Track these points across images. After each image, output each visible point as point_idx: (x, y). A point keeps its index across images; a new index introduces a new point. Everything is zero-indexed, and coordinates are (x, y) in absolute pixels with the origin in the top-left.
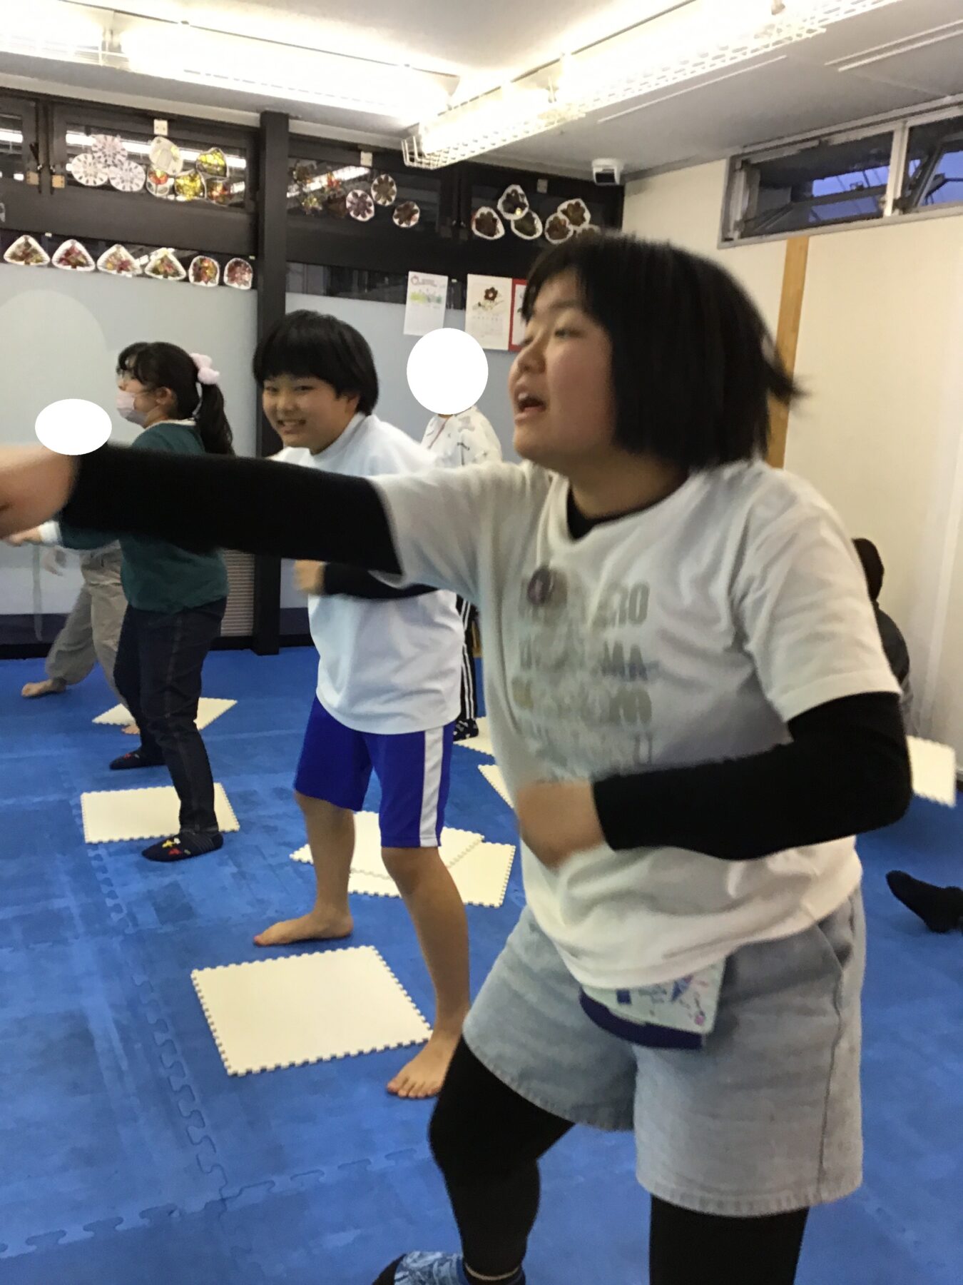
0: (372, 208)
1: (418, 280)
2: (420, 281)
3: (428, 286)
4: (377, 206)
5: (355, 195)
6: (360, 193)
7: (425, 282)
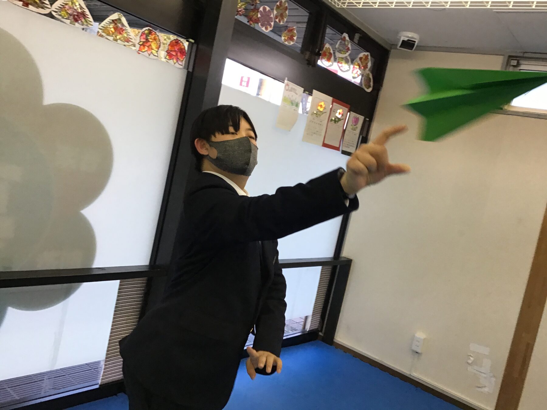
0: (272, 24)
1: (289, 88)
2: (290, 89)
3: (293, 93)
4: (275, 22)
5: (264, 9)
6: (268, 8)
7: (292, 90)
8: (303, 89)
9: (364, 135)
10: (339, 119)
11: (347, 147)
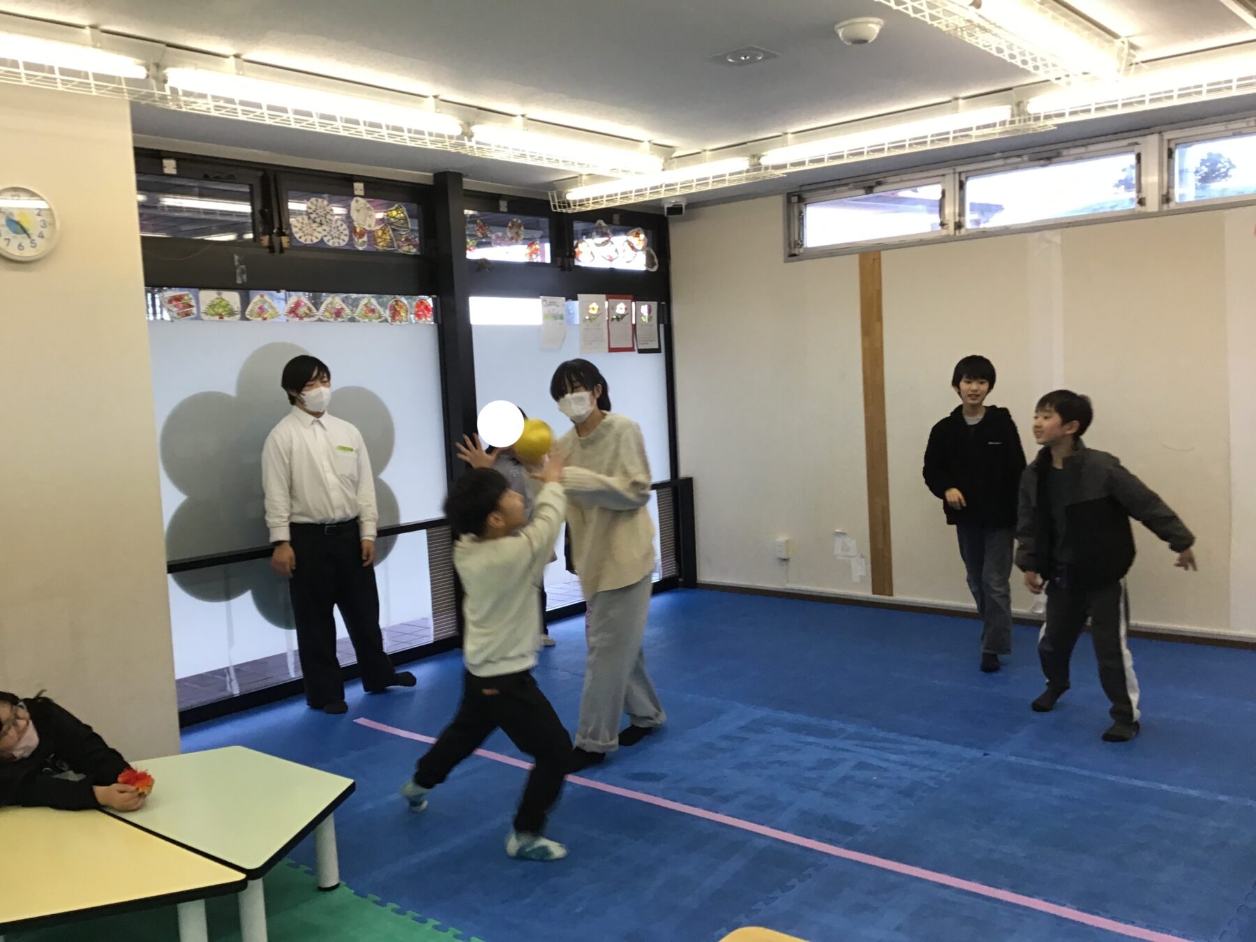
2: (548, 302)
3: (553, 307)
7: (551, 304)
8: (564, 298)
9: (666, 323)
10: (623, 316)
11: (645, 344)
